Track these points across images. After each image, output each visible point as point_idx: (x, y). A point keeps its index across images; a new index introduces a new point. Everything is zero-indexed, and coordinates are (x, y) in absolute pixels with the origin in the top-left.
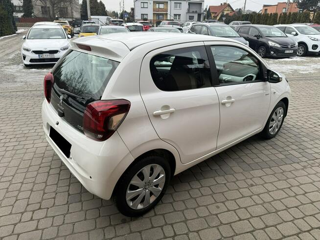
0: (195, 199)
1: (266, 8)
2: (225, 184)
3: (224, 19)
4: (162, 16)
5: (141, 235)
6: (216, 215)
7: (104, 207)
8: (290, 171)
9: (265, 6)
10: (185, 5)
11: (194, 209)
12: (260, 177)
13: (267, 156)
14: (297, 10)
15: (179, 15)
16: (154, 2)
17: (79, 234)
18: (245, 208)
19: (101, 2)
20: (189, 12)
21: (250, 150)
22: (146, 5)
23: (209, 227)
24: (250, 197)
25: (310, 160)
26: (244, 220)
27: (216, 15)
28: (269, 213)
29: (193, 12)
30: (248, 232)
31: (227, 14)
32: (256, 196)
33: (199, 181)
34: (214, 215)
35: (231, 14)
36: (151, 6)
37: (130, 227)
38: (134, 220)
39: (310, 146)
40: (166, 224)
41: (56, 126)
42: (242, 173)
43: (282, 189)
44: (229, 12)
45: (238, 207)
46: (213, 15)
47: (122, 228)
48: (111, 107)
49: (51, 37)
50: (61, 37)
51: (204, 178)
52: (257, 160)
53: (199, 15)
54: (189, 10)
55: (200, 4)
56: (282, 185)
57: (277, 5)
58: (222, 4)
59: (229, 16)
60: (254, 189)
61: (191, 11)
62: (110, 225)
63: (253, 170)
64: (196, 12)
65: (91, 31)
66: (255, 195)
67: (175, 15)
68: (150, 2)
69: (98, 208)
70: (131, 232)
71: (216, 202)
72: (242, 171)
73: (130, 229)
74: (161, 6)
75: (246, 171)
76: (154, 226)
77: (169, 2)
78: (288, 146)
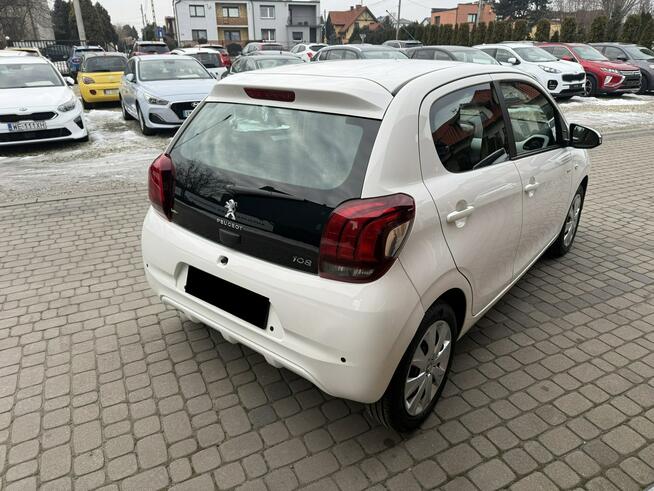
0: (497, 380)
1: (437, 14)
2: (533, 345)
3: (362, 37)
4: (237, 34)
5: (438, 464)
6: (551, 403)
7: (331, 423)
8: (627, 308)
9: (435, 11)
10: (282, 11)
11: (507, 399)
12: (585, 325)
13: (574, 285)
14: (494, 18)
15: (273, 31)
16: (216, 4)
17: (314, 484)
18: (592, 383)
19: (98, 4)
20: (291, 24)
21: (541, 278)
22: (200, 11)
23: (552, 427)
24: (589, 361)
25: (647, 285)
26: (601, 404)
27: (344, 29)
28: (636, 386)
29: (300, 25)
30: (620, 425)
31: (366, 28)
32: (598, 359)
33: (484, 346)
34: (546, 403)
35: (373, 27)
36: (211, 12)
37: (408, 453)
38: (408, 439)
39: (635, 262)
40: (473, 435)
41: (221, 265)
42: (550, 322)
43: (632, 341)
44: (368, 23)
45: (580, 384)
46: (337, 30)
47: (394, 456)
48: (384, 211)
49: (28, 84)
50: (50, 83)
51: (493, 341)
52: (562, 295)
53: (313, 31)
54: (291, 21)
55: (313, 8)
56: (627, 333)
57: (457, 9)
58: (352, 7)
59: (371, 32)
60: (588, 346)
61: (295, 22)
62: (367, 456)
63: (566, 314)
64: (306, 24)
65: (104, 68)
66: (595, 357)
67: (264, 31)
68: (209, 3)
69: (321, 427)
70: (416, 462)
71: (537, 381)
72: (549, 318)
73: (411, 456)
74: (234, 13)
75: (557, 317)
76: (453, 442)
77: (249, 5)
78: (599, 264)
